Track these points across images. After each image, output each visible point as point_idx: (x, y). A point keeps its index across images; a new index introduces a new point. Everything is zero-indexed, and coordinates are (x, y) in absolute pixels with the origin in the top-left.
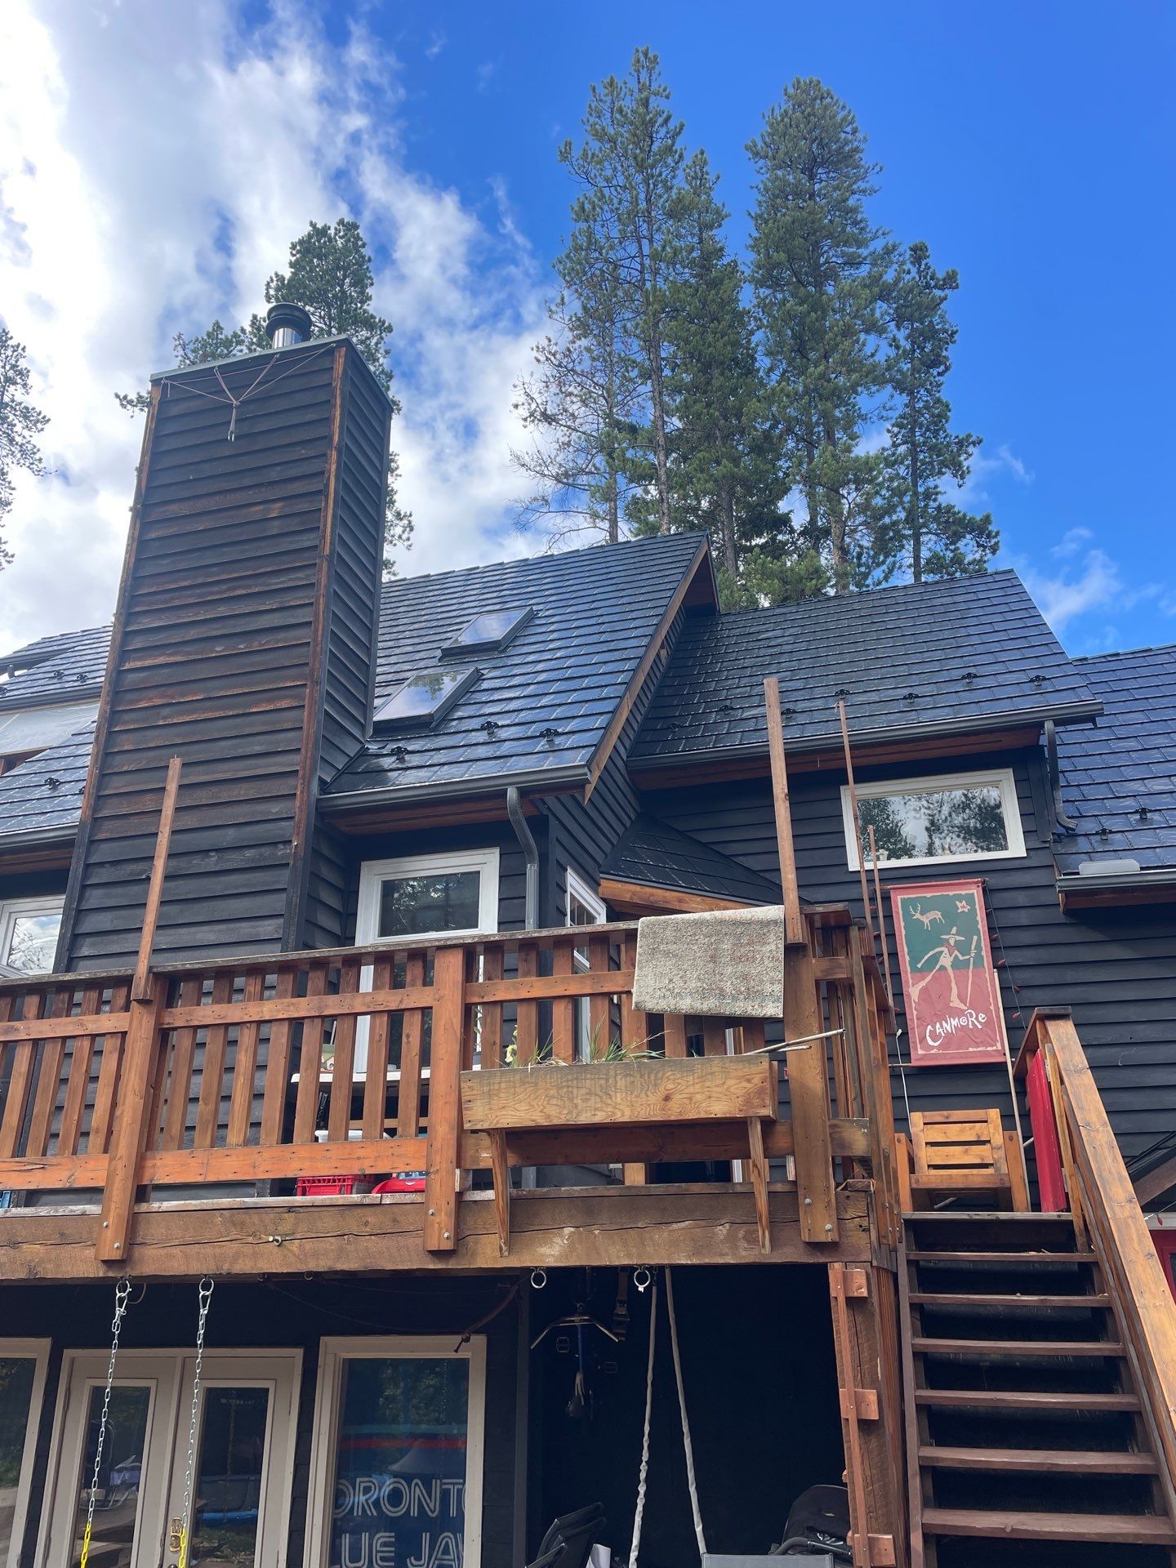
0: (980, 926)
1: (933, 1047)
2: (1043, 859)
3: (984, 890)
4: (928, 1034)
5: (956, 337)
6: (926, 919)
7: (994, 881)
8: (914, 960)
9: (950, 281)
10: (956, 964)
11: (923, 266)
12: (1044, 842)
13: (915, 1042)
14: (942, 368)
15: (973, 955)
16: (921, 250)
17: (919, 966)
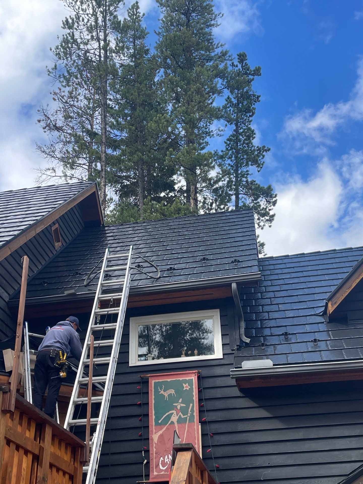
0: (194, 398)
1: (162, 470)
2: (231, 360)
3: (199, 378)
4: (160, 462)
5: (260, 99)
6: (166, 394)
7: (205, 372)
9: (257, 72)
10: (180, 421)
11: (244, 64)
12: (233, 350)
13: (153, 468)
14: (251, 114)
15: (189, 415)
16: (243, 56)
17: (160, 422)
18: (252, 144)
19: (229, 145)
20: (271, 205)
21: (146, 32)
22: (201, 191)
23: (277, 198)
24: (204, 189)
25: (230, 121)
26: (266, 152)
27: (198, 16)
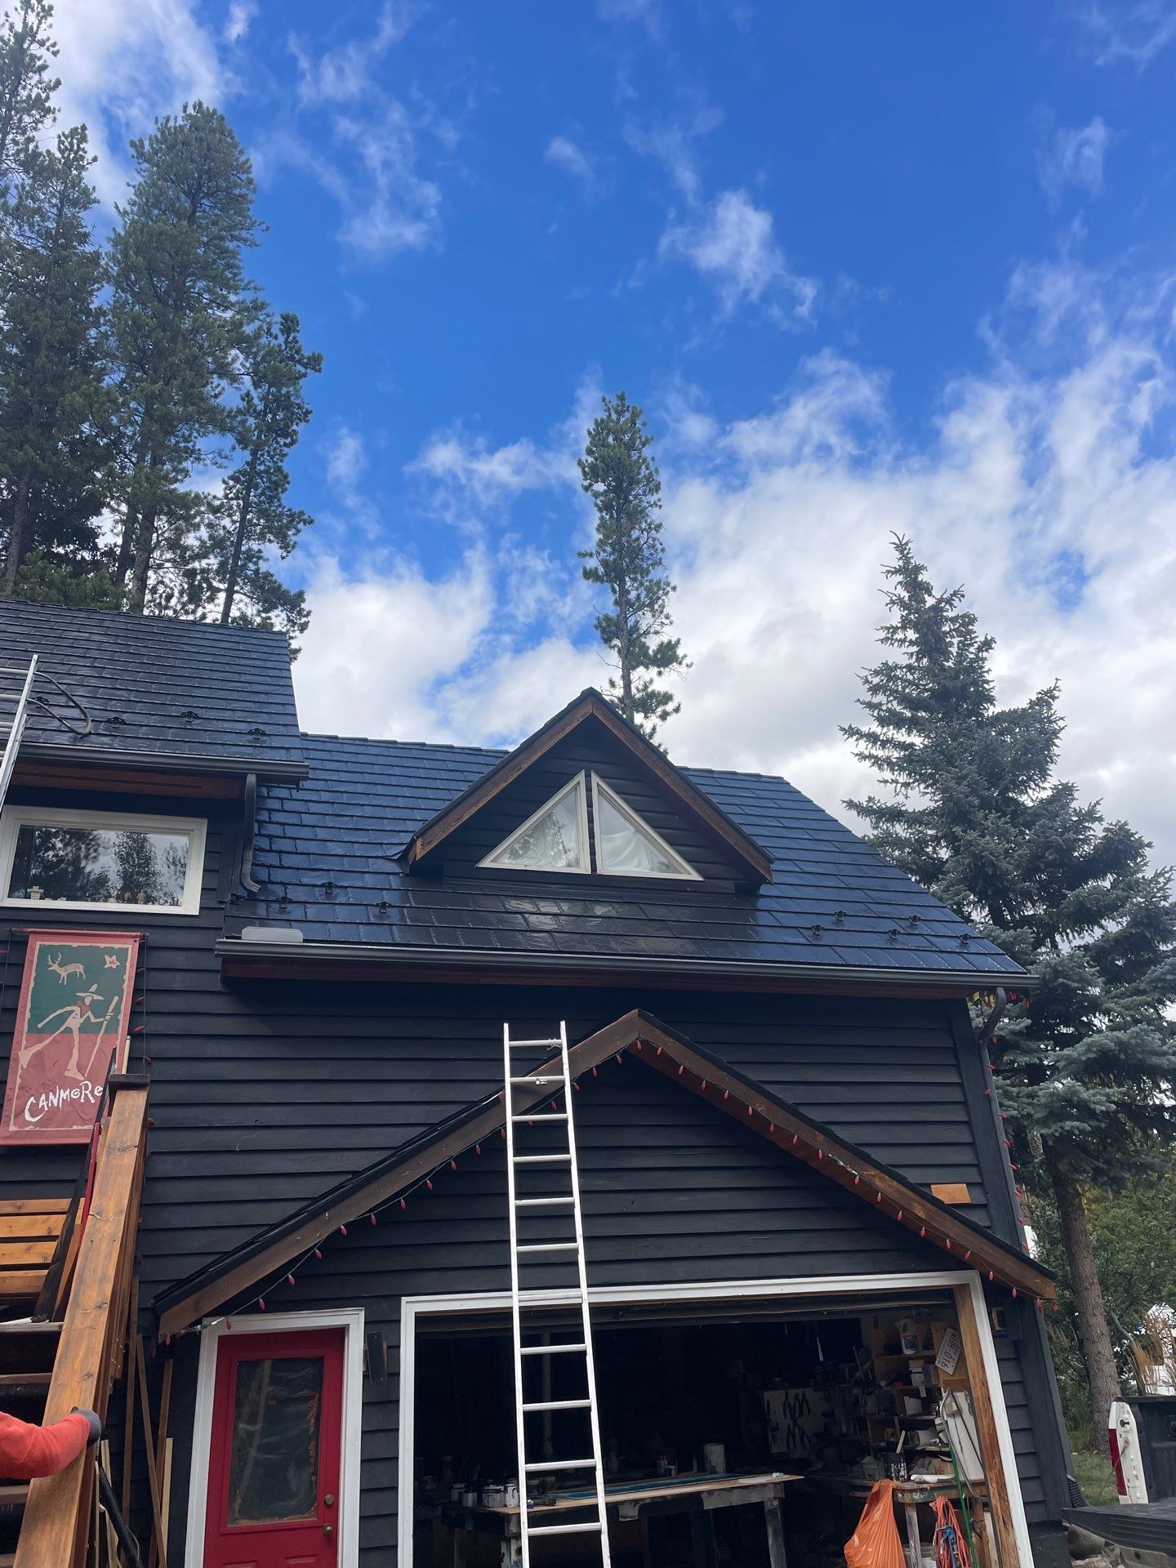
0: (125, 986)
1: (30, 1123)
2: (216, 919)
3: (141, 947)
4: (28, 1107)
5: (310, 417)
6: (63, 973)
7: (156, 938)
8: (36, 1017)
9: (314, 363)
10: (85, 1028)
11: (291, 338)
12: (221, 903)
13: (8, 1117)
14: (288, 441)
15: (107, 1018)
16: (292, 322)
17: (40, 1026)
18: (279, 500)
19: (230, 489)
20: (296, 628)
21: (93, 197)
22: (160, 566)
23: (310, 618)
24: (168, 565)
25: (243, 441)
26: (305, 524)
27: (214, 208)
